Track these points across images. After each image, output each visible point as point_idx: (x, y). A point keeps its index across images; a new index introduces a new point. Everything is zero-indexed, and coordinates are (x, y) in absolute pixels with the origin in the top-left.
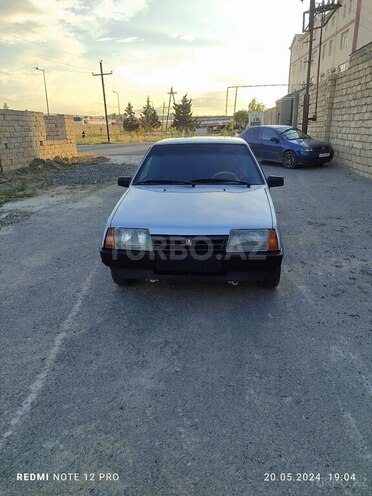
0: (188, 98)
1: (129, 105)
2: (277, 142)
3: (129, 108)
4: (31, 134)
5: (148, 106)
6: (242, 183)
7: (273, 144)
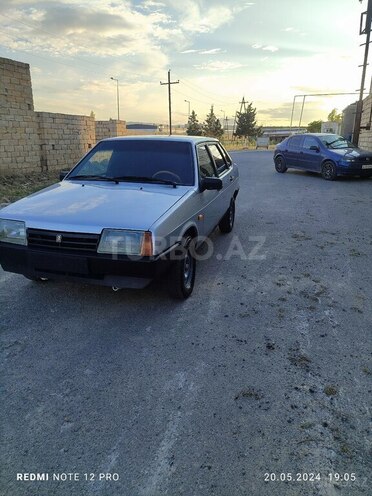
0: (253, 107)
1: (193, 113)
2: (318, 150)
3: (193, 116)
4: (80, 137)
5: (212, 114)
6: (167, 183)
7: (313, 153)
